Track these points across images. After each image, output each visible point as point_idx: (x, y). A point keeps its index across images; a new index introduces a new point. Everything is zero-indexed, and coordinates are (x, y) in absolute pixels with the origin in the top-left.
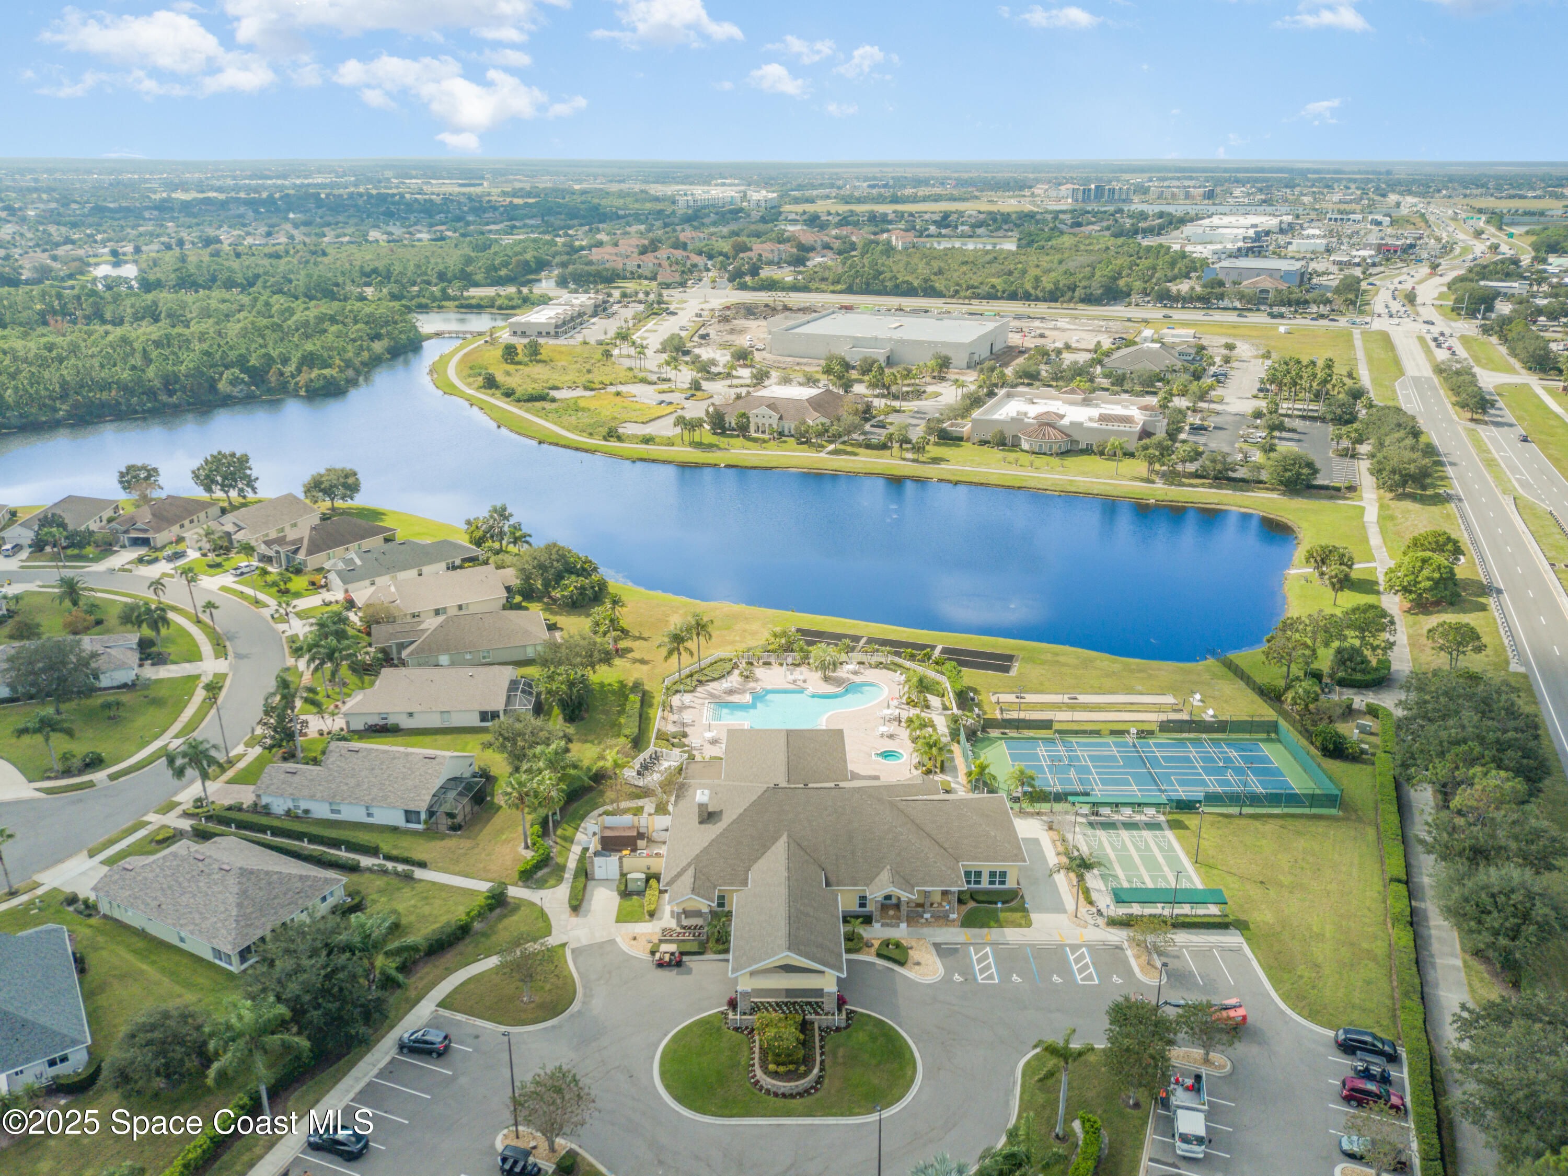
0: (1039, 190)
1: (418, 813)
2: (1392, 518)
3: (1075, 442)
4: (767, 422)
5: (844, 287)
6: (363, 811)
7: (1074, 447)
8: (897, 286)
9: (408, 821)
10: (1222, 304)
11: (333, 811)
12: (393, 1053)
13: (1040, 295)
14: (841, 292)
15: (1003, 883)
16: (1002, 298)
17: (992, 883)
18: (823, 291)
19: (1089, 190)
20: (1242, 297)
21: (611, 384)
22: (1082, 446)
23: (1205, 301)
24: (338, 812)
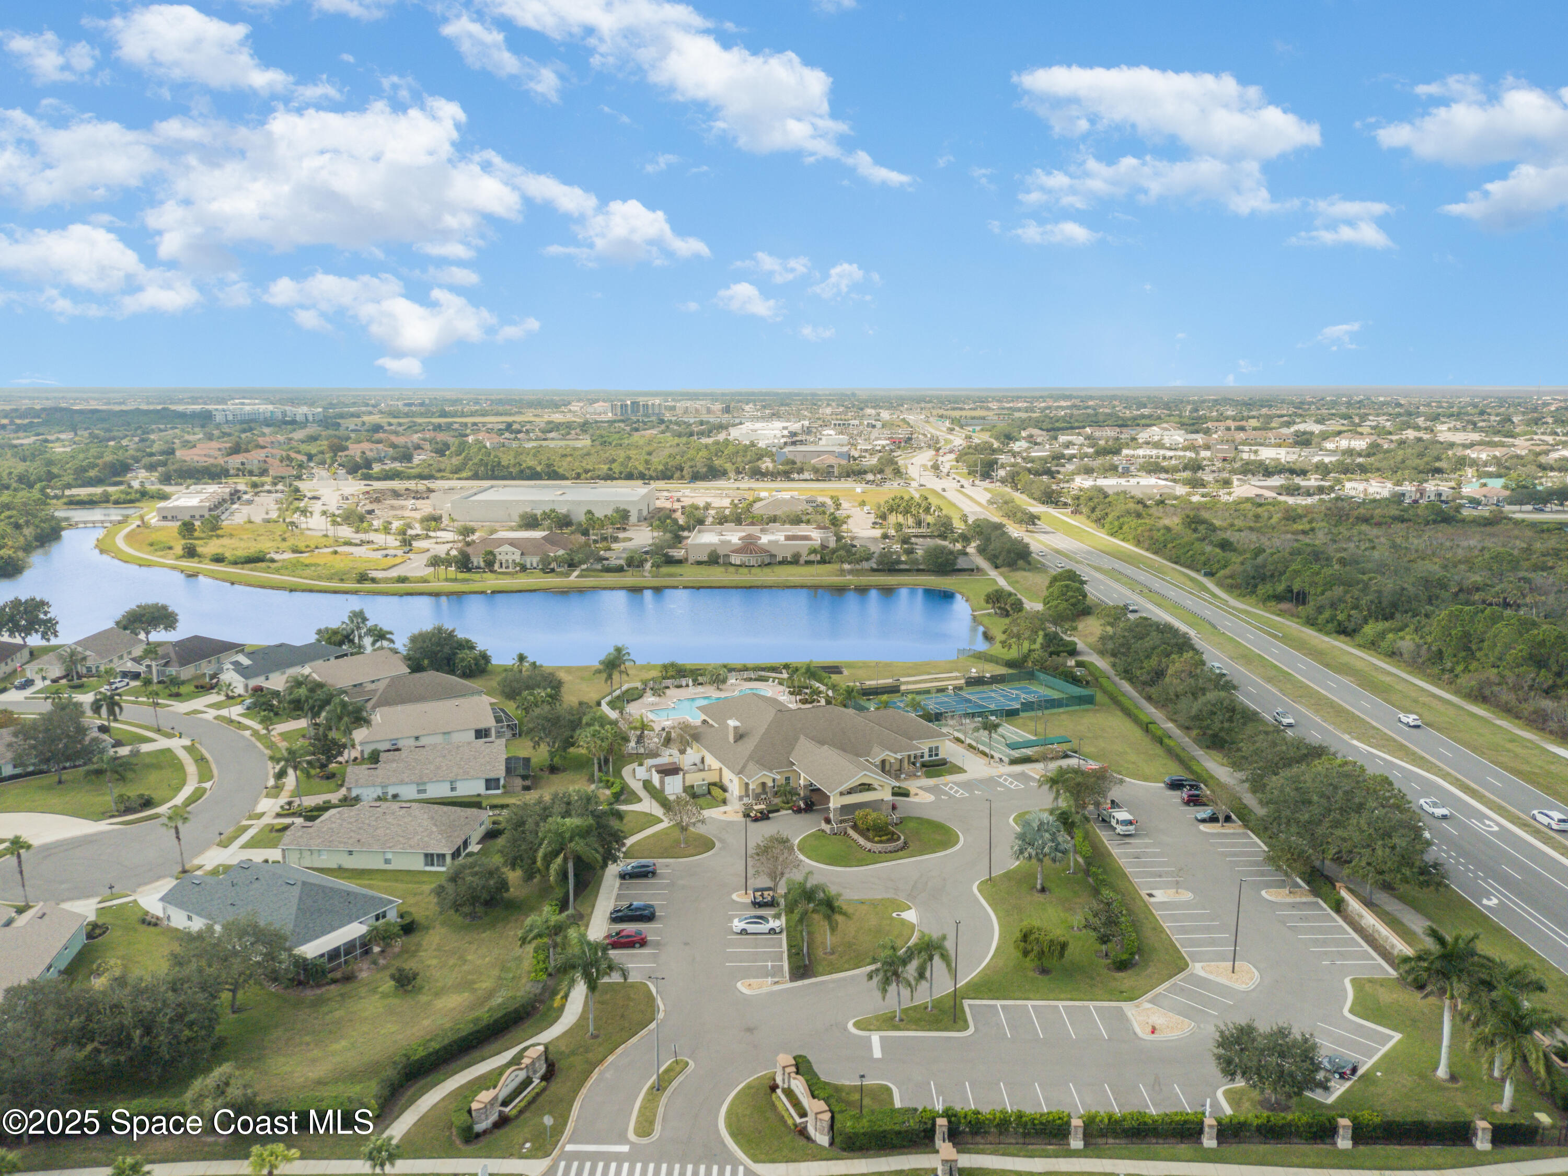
0: (575, 407)
1: (498, 780)
2: (1017, 582)
3: (773, 556)
4: (510, 558)
5: (470, 474)
6: (447, 786)
7: (773, 561)
8: (522, 471)
9: (487, 789)
10: (802, 476)
11: (419, 792)
12: (618, 882)
13: (654, 474)
14: (467, 479)
15: (937, 755)
16: (620, 478)
17: (930, 756)
18: (449, 479)
19: (626, 406)
20: (816, 470)
21: (317, 548)
22: (779, 558)
23: (786, 475)
24: (424, 791)
